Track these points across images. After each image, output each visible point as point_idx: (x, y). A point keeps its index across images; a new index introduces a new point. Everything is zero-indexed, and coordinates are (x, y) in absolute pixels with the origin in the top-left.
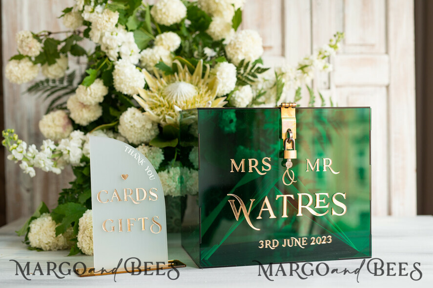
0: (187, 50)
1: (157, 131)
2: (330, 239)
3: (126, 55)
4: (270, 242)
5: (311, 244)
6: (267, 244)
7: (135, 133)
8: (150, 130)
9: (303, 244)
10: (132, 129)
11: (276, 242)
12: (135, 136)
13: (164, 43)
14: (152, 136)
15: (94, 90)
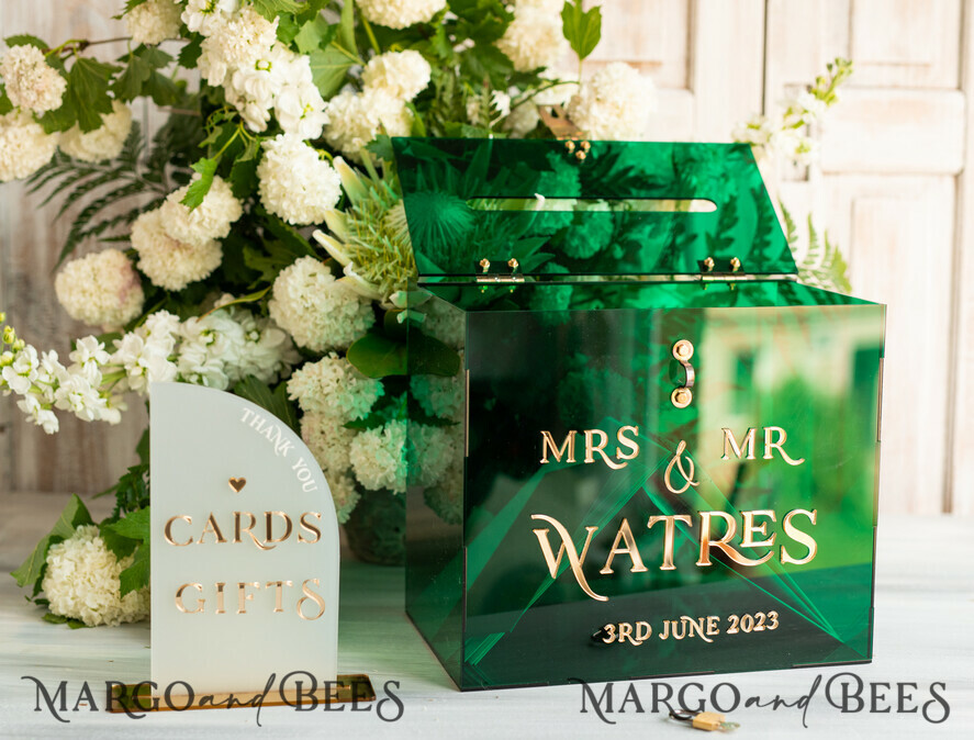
0: (448, 97)
1: (371, 319)
2: (775, 620)
3: (292, 118)
4: (630, 627)
5: (729, 632)
6: (622, 634)
7: (316, 325)
8: (353, 319)
9: (710, 633)
10: (308, 315)
11: (644, 629)
12: (314, 333)
13: (390, 81)
14: (357, 332)
15: (209, 211)
